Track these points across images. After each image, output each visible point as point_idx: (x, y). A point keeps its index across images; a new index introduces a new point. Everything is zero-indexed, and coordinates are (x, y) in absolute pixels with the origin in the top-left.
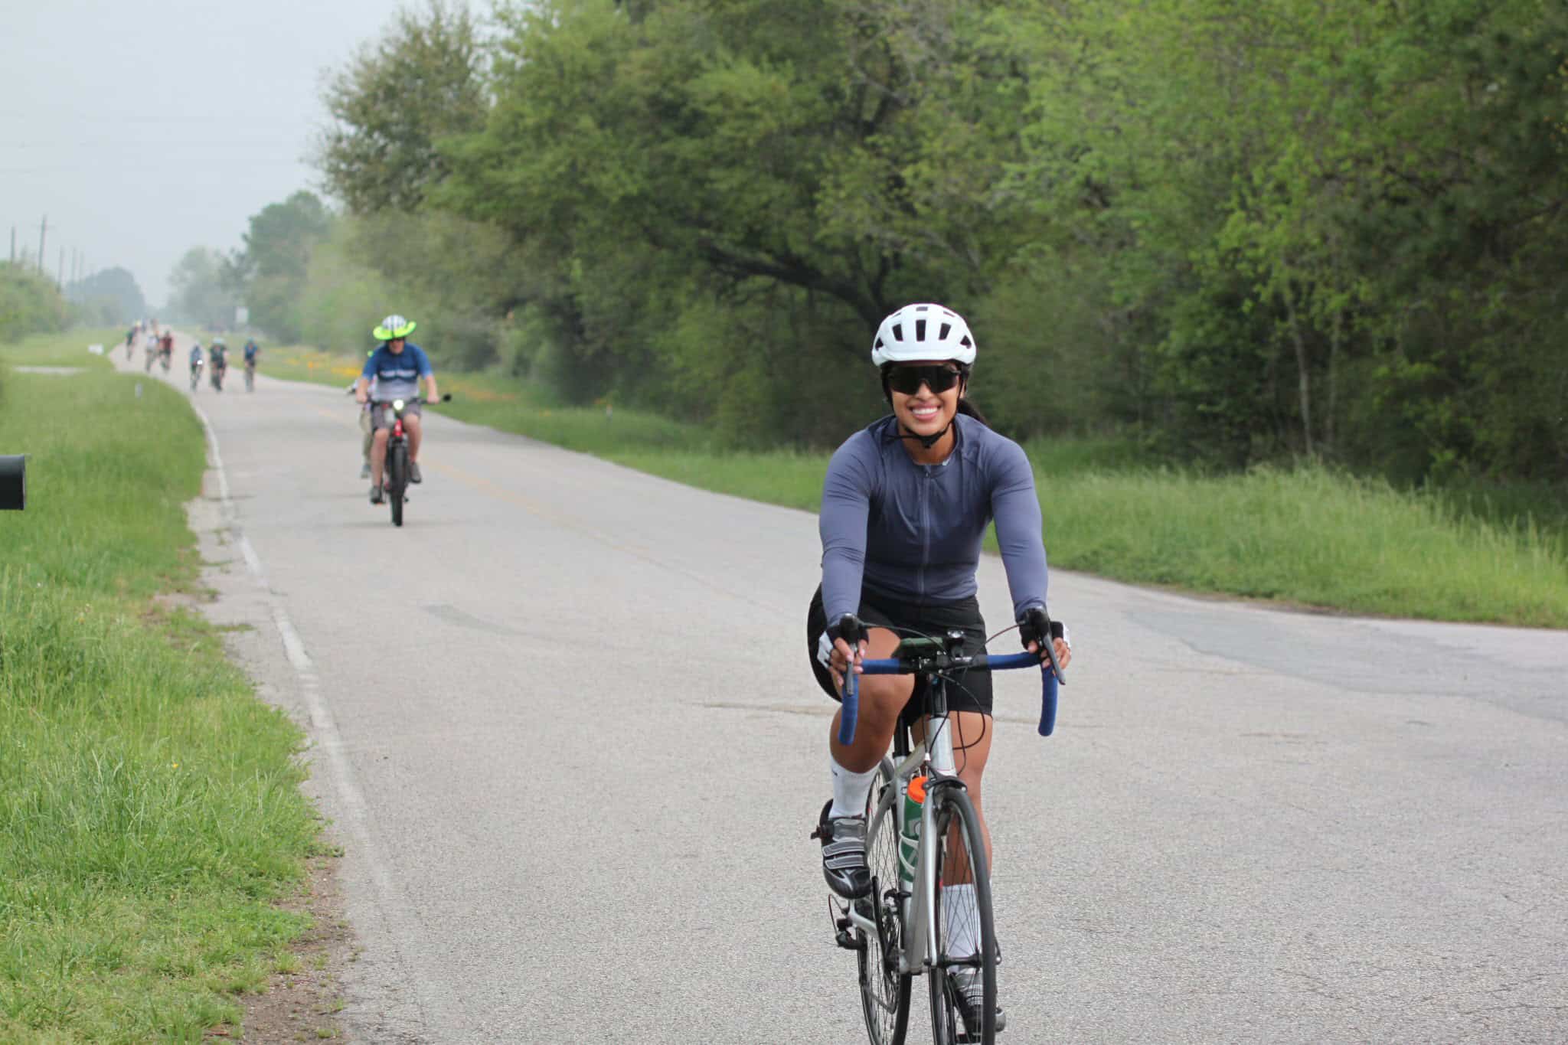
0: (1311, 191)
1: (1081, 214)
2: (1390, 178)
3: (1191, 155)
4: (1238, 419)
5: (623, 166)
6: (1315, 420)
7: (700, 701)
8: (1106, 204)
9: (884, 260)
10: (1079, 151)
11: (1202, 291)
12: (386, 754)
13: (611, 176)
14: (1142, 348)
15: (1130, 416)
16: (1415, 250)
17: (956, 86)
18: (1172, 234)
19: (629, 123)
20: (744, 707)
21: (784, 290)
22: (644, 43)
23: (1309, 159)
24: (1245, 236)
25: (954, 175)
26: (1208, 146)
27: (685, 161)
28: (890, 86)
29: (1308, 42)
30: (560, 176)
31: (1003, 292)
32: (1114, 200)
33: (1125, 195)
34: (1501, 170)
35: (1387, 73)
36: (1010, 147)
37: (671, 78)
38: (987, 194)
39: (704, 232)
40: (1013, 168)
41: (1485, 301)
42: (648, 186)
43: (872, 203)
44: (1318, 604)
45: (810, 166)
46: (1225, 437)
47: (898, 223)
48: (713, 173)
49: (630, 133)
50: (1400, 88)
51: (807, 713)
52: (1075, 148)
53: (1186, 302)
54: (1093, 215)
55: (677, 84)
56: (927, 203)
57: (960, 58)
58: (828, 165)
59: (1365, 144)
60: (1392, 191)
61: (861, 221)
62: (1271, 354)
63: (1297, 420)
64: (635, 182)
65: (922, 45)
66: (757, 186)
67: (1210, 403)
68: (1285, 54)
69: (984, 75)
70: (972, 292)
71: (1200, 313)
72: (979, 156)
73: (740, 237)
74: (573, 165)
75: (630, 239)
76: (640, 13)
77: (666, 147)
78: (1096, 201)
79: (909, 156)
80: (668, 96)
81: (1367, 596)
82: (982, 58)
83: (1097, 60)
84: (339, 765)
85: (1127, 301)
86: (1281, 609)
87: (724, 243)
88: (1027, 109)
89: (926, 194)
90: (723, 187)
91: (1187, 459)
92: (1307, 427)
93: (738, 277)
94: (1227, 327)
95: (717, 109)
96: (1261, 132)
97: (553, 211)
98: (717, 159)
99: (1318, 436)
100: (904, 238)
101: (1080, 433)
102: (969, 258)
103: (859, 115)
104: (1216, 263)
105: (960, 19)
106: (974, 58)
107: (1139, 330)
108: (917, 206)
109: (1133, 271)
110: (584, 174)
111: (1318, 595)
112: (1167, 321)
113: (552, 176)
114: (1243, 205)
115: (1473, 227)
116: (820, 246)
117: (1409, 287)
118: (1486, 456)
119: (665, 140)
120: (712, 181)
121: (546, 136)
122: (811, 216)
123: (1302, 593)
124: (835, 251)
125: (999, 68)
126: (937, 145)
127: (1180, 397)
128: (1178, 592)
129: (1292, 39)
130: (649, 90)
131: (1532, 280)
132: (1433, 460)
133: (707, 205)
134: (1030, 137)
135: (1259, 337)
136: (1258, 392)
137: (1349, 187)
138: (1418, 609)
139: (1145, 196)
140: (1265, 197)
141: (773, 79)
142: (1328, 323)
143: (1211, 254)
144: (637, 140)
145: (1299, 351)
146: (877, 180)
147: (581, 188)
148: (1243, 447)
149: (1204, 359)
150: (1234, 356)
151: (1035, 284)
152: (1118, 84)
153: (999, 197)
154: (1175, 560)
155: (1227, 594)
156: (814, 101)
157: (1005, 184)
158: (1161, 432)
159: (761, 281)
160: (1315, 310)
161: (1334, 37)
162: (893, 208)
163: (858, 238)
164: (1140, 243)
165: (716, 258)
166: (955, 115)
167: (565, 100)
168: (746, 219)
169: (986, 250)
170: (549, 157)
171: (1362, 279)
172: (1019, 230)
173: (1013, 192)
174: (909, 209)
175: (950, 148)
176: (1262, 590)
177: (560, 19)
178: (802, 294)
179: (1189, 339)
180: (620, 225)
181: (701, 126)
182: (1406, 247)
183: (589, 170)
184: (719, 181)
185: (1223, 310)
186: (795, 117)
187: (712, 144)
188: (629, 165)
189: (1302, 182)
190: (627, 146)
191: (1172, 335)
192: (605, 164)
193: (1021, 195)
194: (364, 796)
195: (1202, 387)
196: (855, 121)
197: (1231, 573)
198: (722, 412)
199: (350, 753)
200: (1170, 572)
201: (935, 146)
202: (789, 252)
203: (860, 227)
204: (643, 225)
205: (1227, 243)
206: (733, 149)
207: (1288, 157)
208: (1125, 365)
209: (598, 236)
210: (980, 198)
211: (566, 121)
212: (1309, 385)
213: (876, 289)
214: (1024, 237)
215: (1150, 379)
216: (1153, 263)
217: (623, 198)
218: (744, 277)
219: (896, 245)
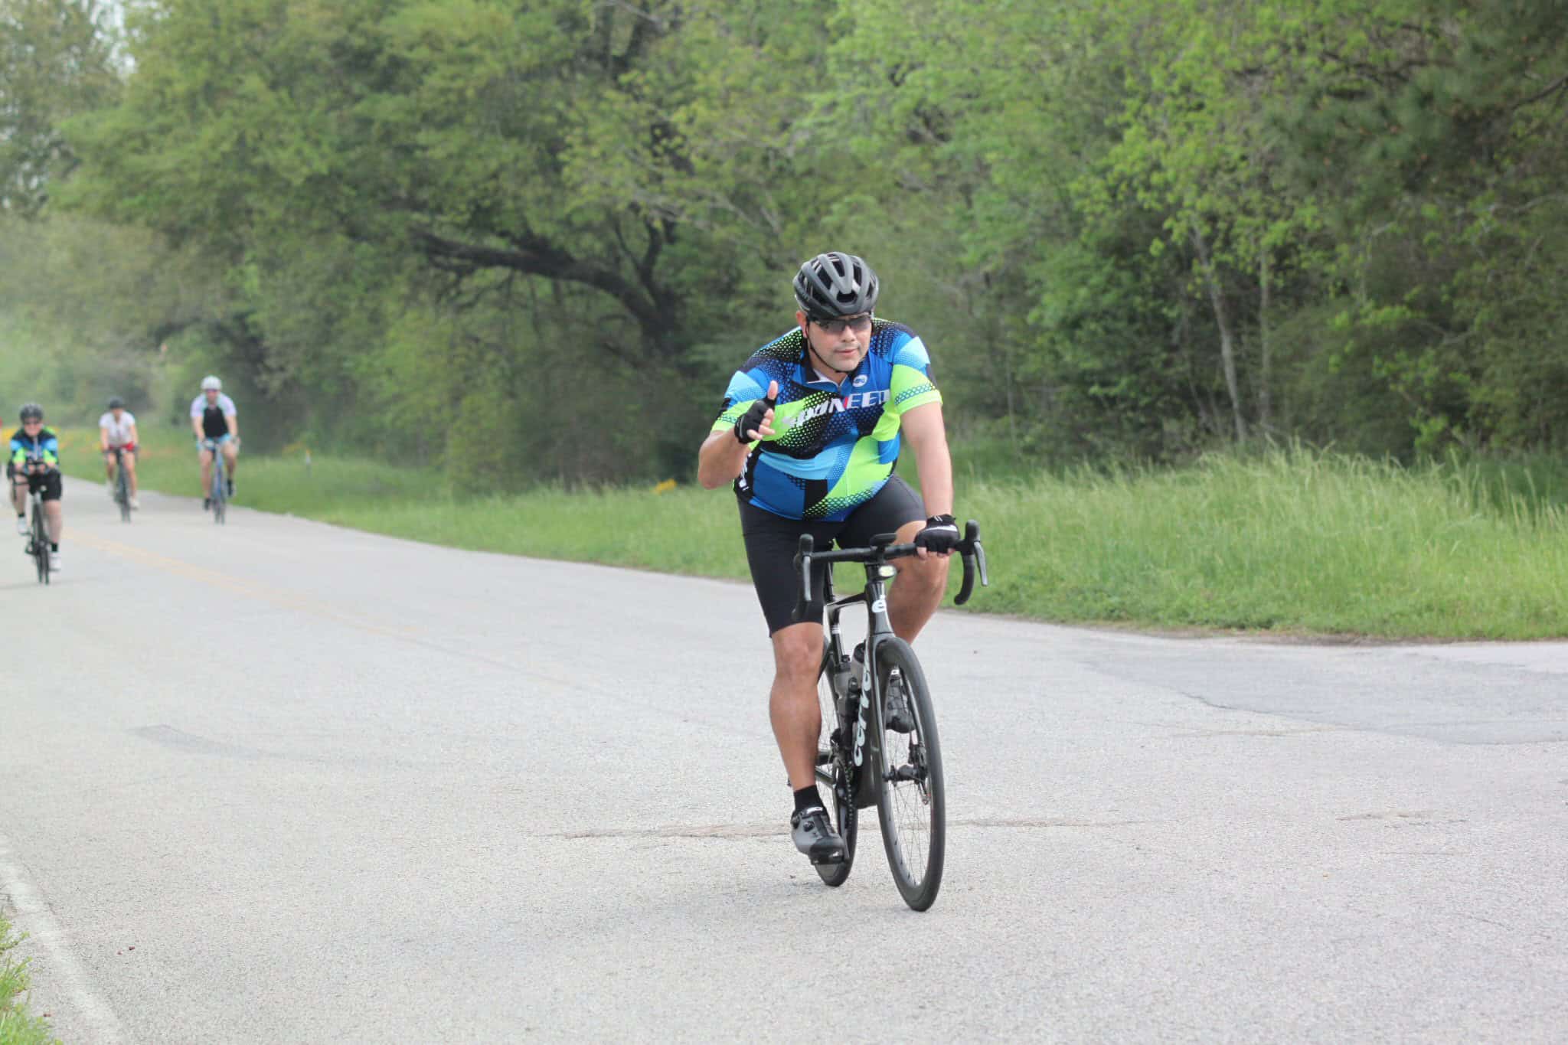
0: (1228, 88)
1: (911, 152)
2: (1332, 65)
3: (1059, 59)
4: (1144, 401)
5: (306, 138)
6: (1247, 395)
7: (557, 831)
8: (943, 138)
9: (653, 232)
10: (904, 68)
11: (1085, 237)
12: (131, 943)
13: (292, 149)
14: (1005, 320)
15: (994, 409)
16: (1384, 155)
18: (1040, 166)
19: (309, 81)
20: (620, 834)
21: (522, 285)
23: (1223, 49)
24: (1145, 159)
25: (741, 115)
26: (1080, 46)
27: (385, 123)
28: (644, 9)
30: (224, 155)
32: (957, 129)
33: (973, 120)
34: (1489, 40)
36: (810, 73)
37: (360, 19)
38: (786, 135)
39: (416, 216)
40: (818, 99)
41: (1471, 218)
42: (340, 162)
43: (634, 157)
44: (1338, 632)
45: (550, 119)
46: (1126, 426)
47: (670, 184)
48: (422, 138)
49: (312, 93)
51: (716, 836)
52: (897, 67)
53: (1062, 255)
54: (925, 156)
55: (368, 25)
56: (705, 157)
58: (573, 116)
59: (1294, 22)
60: (1337, 83)
61: (623, 185)
62: (1181, 313)
63: (1221, 395)
64: (323, 156)
66: (483, 149)
67: (1104, 384)
70: (771, 265)
71: (1083, 267)
72: (770, 89)
73: (467, 216)
74: (241, 141)
75: (322, 231)
78: (929, 136)
79: (678, 95)
80: (357, 41)
81: (1402, 614)
84: (65, 963)
85: (985, 258)
86: (1287, 642)
87: (444, 228)
88: (831, 22)
89: (703, 144)
90: (438, 153)
92: (1236, 405)
93: (462, 272)
94: (1119, 285)
95: (423, 53)
96: (1155, 18)
97: (220, 203)
99: (1250, 415)
100: (681, 202)
102: (766, 223)
103: (606, 48)
104: (1105, 196)
107: (1000, 297)
108: (694, 159)
109: (990, 219)
110: (255, 151)
111: (1335, 620)
113: (215, 157)
114: (1140, 117)
115: (1458, 119)
116: (567, 222)
117: (1378, 206)
118: (1487, 422)
119: (358, 99)
120: (424, 148)
121: (202, 106)
122: (559, 185)
123: (1312, 618)
124: (588, 227)
126: (714, 77)
127: (1065, 379)
128: (1137, 630)
130: (334, 35)
131: (1534, 184)
132: (1418, 432)
133: (420, 180)
134: (838, 55)
135: (1166, 290)
136: (1168, 364)
137: (1280, 82)
138: (1478, 626)
139: (1000, 118)
140: (1168, 101)
141: (492, 8)
142: (1258, 267)
144: (321, 102)
145: (1217, 307)
146: (636, 132)
147: (253, 169)
148: (1155, 436)
149: (1093, 326)
150: (1132, 320)
153: (801, 139)
154: (1127, 587)
155: (1206, 628)
156: (548, 34)
157: (807, 121)
158: (1039, 428)
159: (496, 274)
162: (661, 164)
163: (621, 207)
164: (997, 179)
165: (435, 248)
166: (734, 38)
167: (224, 57)
168: (472, 194)
169: (785, 210)
170: (208, 133)
171: (1310, 199)
172: (828, 180)
173: (819, 131)
174: (682, 164)
175: (730, 81)
176: (1254, 618)
178: (544, 287)
179: (1070, 302)
180: (308, 215)
181: (403, 77)
182: (1371, 153)
183: (262, 146)
184: (434, 147)
185: (1112, 260)
186: (526, 55)
187: (419, 100)
188: (314, 135)
189: (1215, 79)
190: (309, 111)
191: (1047, 298)
192: (282, 136)
193: (831, 133)
194: (114, 1008)
195: (1093, 364)
196: (602, 58)
197: (1208, 600)
198: (453, 449)
199: (76, 945)
200: (1123, 603)
201: (712, 80)
202: (529, 234)
203: (622, 193)
204: (338, 213)
205: (1118, 168)
206: (447, 103)
207: (1195, 48)
208: (985, 345)
209: (280, 230)
210: (777, 143)
211: (228, 83)
212: (1234, 349)
213: (645, 272)
214: (836, 190)
215: (1020, 359)
216: (1015, 206)
217: (309, 179)
218: (470, 272)
219: (670, 213)
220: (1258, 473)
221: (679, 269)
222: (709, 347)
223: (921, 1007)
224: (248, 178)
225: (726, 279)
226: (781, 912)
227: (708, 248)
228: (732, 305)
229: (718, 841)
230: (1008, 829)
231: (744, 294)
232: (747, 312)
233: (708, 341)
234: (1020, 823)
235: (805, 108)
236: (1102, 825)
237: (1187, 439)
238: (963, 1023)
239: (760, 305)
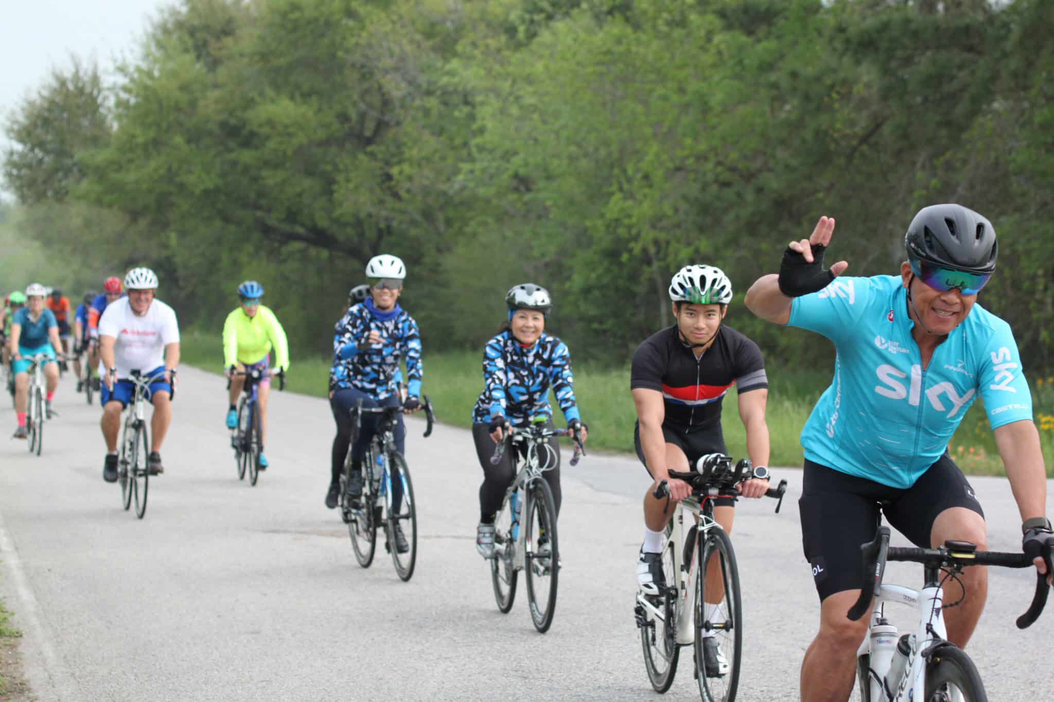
0: (667, 178)
1: (513, 197)
2: (719, 169)
3: (586, 155)
4: (620, 333)
5: (203, 169)
7: (261, 528)
8: (528, 190)
9: (380, 230)
10: (510, 154)
11: (594, 247)
12: (49, 567)
13: (195, 176)
14: (554, 286)
16: (738, 217)
17: (427, 112)
18: (574, 209)
19: (207, 140)
20: (289, 532)
21: (313, 251)
22: (216, 86)
23: (665, 157)
24: (623, 210)
25: (427, 172)
26: (597, 149)
27: (245, 165)
28: (383, 113)
29: (663, 79)
30: (161, 176)
31: (460, 250)
32: (534, 187)
33: (542, 184)
34: (794, 162)
35: (717, 98)
36: (464, 153)
37: (235, 109)
38: (449, 184)
39: (259, 214)
40: (465, 167)
42: (220, 182)
43: (372, 191)
45: (329, 168)
46: (611, 345)
47: (389, 205)
48: (265, 173)
49: (208, 147)
50: (726, 109)
51: (332, 535)
52: (507, 152)
53: (583, 255)
54: (520, 199)
55: (239, 113)
56: (408, 191)
57: (429, 93)
58: (341, 167)
59: (703, 147)
60: (721, 178)
61: (364, 204)
62: (641, 289)
64: (211, 180)
65: (403, 85)
66: (293, 181)
67: (601, 323)
68: (648, 87)
69: (446, 104)
70: (439, 250)
71: (593, 262)
72: (443, 159)
73: (283, 216)
74: (169, 169)
75: (208, 218)
76: (214, 64)
77: (233, 156)
78: (522, 188)
79: (395, 160)
80: (233, 121)
82: (445, 93)
83: (521, 93)
84: (18, 576)
85: (543, 255)
87: (273, 220)
88: (475, 127)
89: (407, 185)
90: (271, 182)
91: (585, 360)
93: (282, 243)
94: (611, 271)
95: (266, 130)
96: (632, 140)
97: (156, 200)
98: (266, 164)
100: (394, 215)
102: (437, 228)
103: (362, 132)
104: (603, 229)
105: (429, 67)
106: (439, 93)
107: (552, 275)
108: (403, 194)
109: (548, 235)
110: (177, 175)
112: (571, 268)
113: (155, 176)
114: (621, 189)
115: (776, 201)
116: (336, 221)
117: (733, 242)
118: (787, 355)
119: (230, 151)
120: (263, 179)
121: (151, 149)
122: (330, 201)
124: (346, 225)
125: (456, 99)
126: (415, 152)
127: (581, 319)
129: (653, 77)
130: (220, 118)
133: (260, 195)
134: (477, 146)
135: (634, 277)
136: (633, 315)
137: (692, 176)
139: (555, 184)
140: (636, 183)
141: (303, 109)
143: (599, 223)
144: (213, 152)
145: (660, 286)
146: (375, 176)
147: (175, 184)
148: (623, 351)
149: (596, 293)
150: (617, 289)
151: (481, 245)
152: (534, 108)
153: (457, 186)
155: (614, 451)
156: (331, 124)
157: (461, 177)
159: (296, 245)
160: (670, 259)
161: (681, 74)
162: (385, 195)
163: (363, 215)
164: (551, 216)
165: (267, 230)
166: (426, 132)
167: (164, 125)
168: (287, 204)
169: (449, 222)
170: (153, 164)
171: (702, 237)
172: (470, 208)
173: (466, 183)
174: (396, 196)
175: (423, 154)
177: (161, 70)
178: (325, 254)
179: (586, 280)
180: (202, 210)
181: (255, 141)
182: (731, 216)
183: (181, 172)
184: (268, 178)
185: (608, 260)
186: (319, 134)
187: (263, 153)
188: (208, 169)
189: (661, 173)
190: (206, 156)
191: (574, 277)
192: (191, 168)
193: (472, 185)
195: (593, 311)
196: (359, 137)
199: (25, 568)
202: (316, 225)
203: (364, 207)
204: (218, 209)
205: (610, 214)
206: (277, 156)
207: (651, 156)
209: (187, 216)
210: (444, 187)
211: (165, 139)
213: (374, 249)
214: (474, 213)
216: (561, 229)
217: (204, 191)
218: (286, 243)
219: (388, 220)
239: (431, 270)
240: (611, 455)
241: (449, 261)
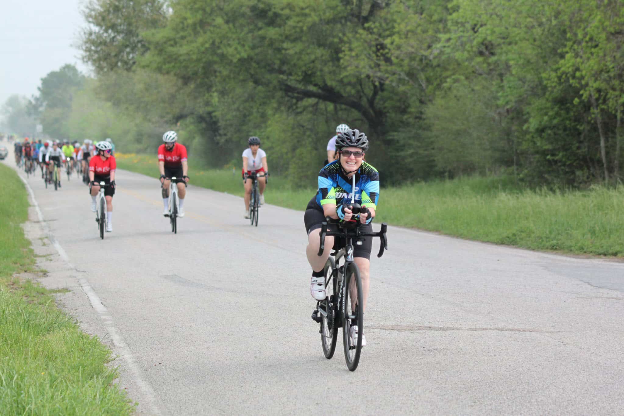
0: (608, 39)
1: (480, 59)
3: (541, 24)
4: (568, 162)
5: (239, 43)
6: (610, 161)
8: (493, 54)
9: (375, 86)
10: (478, 26)
12: (160, 361)
13: (233, 47)
14: (514, 128)
15: (508, 163)
18: (531, 67)
19: (242, 21)
21: (322, 105)
23: (607, 23)
24: (573, 65)
25: (412, 42)
26: (549, 20)
27: (271, 39)
30: (207, 49)
31: (439, 101)
32: (497, 51)
33: (505, 48)
36: (441, 26)
38: (430, 50)
39: (281, 76)
40: (443, 37)
42: (252, 53)
43: (369, 57)
45: (336, 40)
46: (561, 172)
47: (383, 68)
48: (285, 45)
49: (242, 26)
51: (393, 330)
52: (476, 25)
53: (538, 103)
54: (485, 61)
56: (397, 58)
58: (345, 39)
61: (364, 67)
62: (585, 128)
63: (600, 161)
64: (245, 51)
66: (309, 51)
67: (553, 155)
70: (422, 102)
71: (546, 108)
72: (425, 31)
73: (301, 78)
74: (213, 43)
75: (244, 81)
77: (261, 32)
78: (487, 53)
79: (388, 33)
80: (261, 6)
85: (507, 103)
87: (292, 81)
88: (450, 6)
89: (397, 53)
90: (291, 52)
92: (605, 166)
93: (299, 99)
94: (560, 116)
95: (287, 12)
96: (580, 10)
97: (204, 68)
98: (287, 37)
99: (611, 170)
100: (387, 75)
101: (483, 174)
102: (420, 85)
103: (360, 13)
104: (556, 80)
107: (512, 119)
108: (393, 58)
109: (510, 87)
110: (219, 48)
113: (203, 49)
114: (572, 49)
116: (341, 81)
119: (260, 29)
120: (286, 50)
121: (199, 28)
122: (338, 66)
124: (349, 84)
126: (402, 26)
127: (537, 152)
128: (562, 255)
130: (251, 3)
133: (283, 62)
134: (452, 20)
136: (579, 148)
139: (515, 47)
140: (584, 44)
142: (616, 111)
143: (553, 75)
144: (246, 29)
145: (599, 126)
146: (370, 47)
147: (217, 55)
148: (572, 177)
149: (549, 132)
150: (565, 129)
151: (456, 97)
153: (436, 52)
154: (560, 237)
155: (591, 255)
156: (337, 6)
157: (439, 45)
158: (526, 171)
159: (312, 101)
160: (611, 103)
162: (380, 60)
163: (363, 76)
164: (514, 72)
165: (288, 89)
166: (411, 11)
167: (208, 10)
168: (304, 69)
169: (428, 80)
170: (200, 40)
172: (446, 69)
173: (443, 49)
174: (388, 60)
175: (408, 28)
176: (610, 251)
178: (331, 107)
179: (540, 122)
180: (239, 74)
181: (279, 21)
183: (222, 46)
184: (289, 49)
185: (558, 106)
186: (328, 14)
187: (285, 30)
188: (242, 43)
189: (603, 36)
190: (241, 33)
191: (531, 120)
192: (229, 42)
193: (448, 50)
194: (152, 387)
195: (548, 147)
196: (358, 16)
197: (592, 243)
198: (292, 169)
199: (138, 361)
200: (558, 243)
201: (401, 27)
202: (326, 85)
203: (363, 70)
204: (250, 74)
205: (563, 69)
206: (295, 32)
207: (596, 23)
208: (506, 137)
209: (227, 80)
210: (426, 53)
211: (209, 20)
212: (605, 143)
213: (371, 102)
214: (449, 73)
215: (519, 144)
216: (520, 82)
217: (240, 60)
218: (301, 99)
219: (382, 79)
220: (613, 193)
221: (384, 102)
222: (396, 133)
223: (475, 402)
224: (216, 58)
225: (403, 107)
226: (419, 361)
227: (397, 94)
228: (405, 117)
229: (394, 332)
230: (510, 332)
231: (410, 113)
232: (411, 120)
233: (395, 131)
234: (515, 330)
235: (438, 40)
236: (548, 332)
237: (585, 178)
238: (491, 409)
239: (416, 118)
240: (588, 258)
241: (429, 110)
